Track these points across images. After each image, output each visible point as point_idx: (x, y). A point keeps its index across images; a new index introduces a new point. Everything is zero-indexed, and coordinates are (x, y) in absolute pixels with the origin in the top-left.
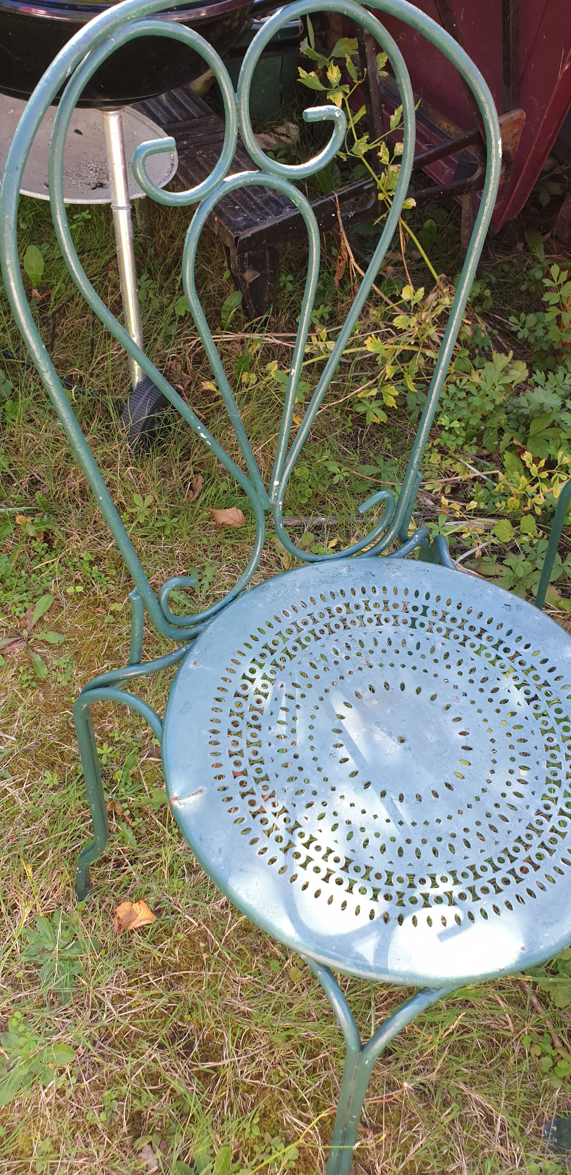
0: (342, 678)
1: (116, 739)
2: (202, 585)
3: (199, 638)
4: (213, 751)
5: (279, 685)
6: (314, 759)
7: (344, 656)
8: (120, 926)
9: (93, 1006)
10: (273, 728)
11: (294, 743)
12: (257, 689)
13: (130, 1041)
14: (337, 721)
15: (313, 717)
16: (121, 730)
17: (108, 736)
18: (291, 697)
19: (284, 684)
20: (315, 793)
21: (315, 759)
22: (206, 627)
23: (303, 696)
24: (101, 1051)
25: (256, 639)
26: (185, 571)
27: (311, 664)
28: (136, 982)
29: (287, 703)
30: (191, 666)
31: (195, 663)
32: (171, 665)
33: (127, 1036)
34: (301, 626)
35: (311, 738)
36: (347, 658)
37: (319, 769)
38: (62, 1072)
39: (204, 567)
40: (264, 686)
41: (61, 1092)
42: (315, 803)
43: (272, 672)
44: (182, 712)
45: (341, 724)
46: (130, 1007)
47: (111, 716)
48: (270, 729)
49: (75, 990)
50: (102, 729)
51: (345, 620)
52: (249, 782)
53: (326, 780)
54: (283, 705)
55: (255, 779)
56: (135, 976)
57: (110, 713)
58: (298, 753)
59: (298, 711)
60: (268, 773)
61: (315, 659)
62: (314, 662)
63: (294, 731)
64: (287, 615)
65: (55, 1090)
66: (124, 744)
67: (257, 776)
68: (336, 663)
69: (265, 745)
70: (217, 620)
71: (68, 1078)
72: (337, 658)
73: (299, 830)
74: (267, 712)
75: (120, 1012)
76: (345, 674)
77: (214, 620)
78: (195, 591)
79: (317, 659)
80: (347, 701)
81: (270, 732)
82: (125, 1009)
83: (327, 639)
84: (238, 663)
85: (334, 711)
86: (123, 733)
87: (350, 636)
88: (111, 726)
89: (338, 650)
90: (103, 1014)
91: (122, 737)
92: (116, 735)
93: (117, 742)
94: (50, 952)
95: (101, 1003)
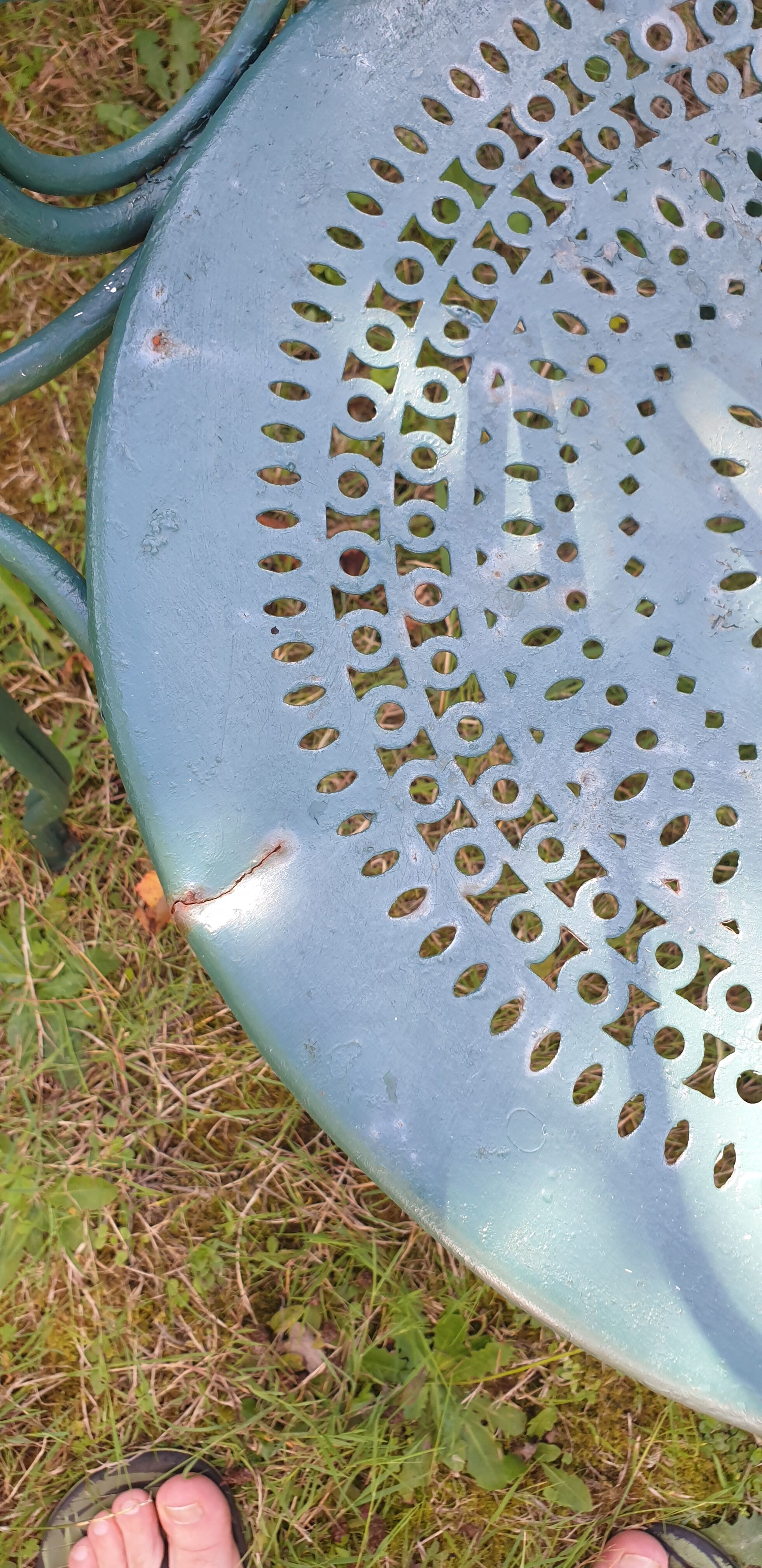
0: (708, 313)
1: (51, 507)
2: (173, 76)
3: (155, 236)
4: (293, 684)
5: (488, 381)
6: (658, 649)
7: (702, 225)
8: (152, 922)
9: (131, 1088)
10: (492, 553)
11: (576, 600)
12: (408, 409)
13: (222, 1139)
14: (718, 484)
15: (630, 485)
16: (56, 484)
17: (29, 502)
18: (537, 420)
19: (505, 370)
20: (684, 779)
21: (662, 647)
22: (175, 190)
23: (580, 408)
24: (165, 1168)
25: (372, 208)
26: (122, 43)
27: (590, 275)
28: (212, 1025)
29: (527, 448)
30: (147, 355)
31: (158, 342)
32: (74, 356)
33: (217, 1131)
34: (529, 125)
35: (634, 567)
36: (716, 230)
37: (686, 685)
38: (95, 1222)
39: (166, 26)
40: (434, 392)
41: (106, 1255)
42: (695, 819)
43: (455, 330)
44: (149, 551)
45: (734, 496)
46: (209, 1077)
47: (26, 452)
48: (482, 558)
49: (85, 1063)
50: (13, 486)
51: (687, 75)
52: (443, 779)
53: (714, 719)
54: (515, 454)
55: (463, 762)
56: (206, 1014)
57: (23, 445)
58: (596, 634)
59: (571, 470)
60: (504, 727)
61: (600, 253)
62: (599, 266)
63: (567, 550)
64: (470, 87)
65: (93, 1254)
66: (71, 517)
67: (465, 746)
68: (680, 256)
69: (474, 624)
70: (211, 151)
71: (111, 1230)
72: (680, 237)
73: (655, 937)
74: (461, 494)
75: (191, 1091)
76: (719, 295)
77: (199, 151)
78: (157, 98)
79: (610, 253)
80: (742, 402)
81: (485, 572)
82: (199, 1085)
83: (634, 166)
84: (323, 316)
85: (702, 450)
86: (63, 488)
87: (715, 139)
88: (31, 476)
89: (680, 204)
90: (155, 1102)
91: (62, 501)
92: (48, 496)
93: (55, 514)
94: (19, 988)
95: (145, 1081)
